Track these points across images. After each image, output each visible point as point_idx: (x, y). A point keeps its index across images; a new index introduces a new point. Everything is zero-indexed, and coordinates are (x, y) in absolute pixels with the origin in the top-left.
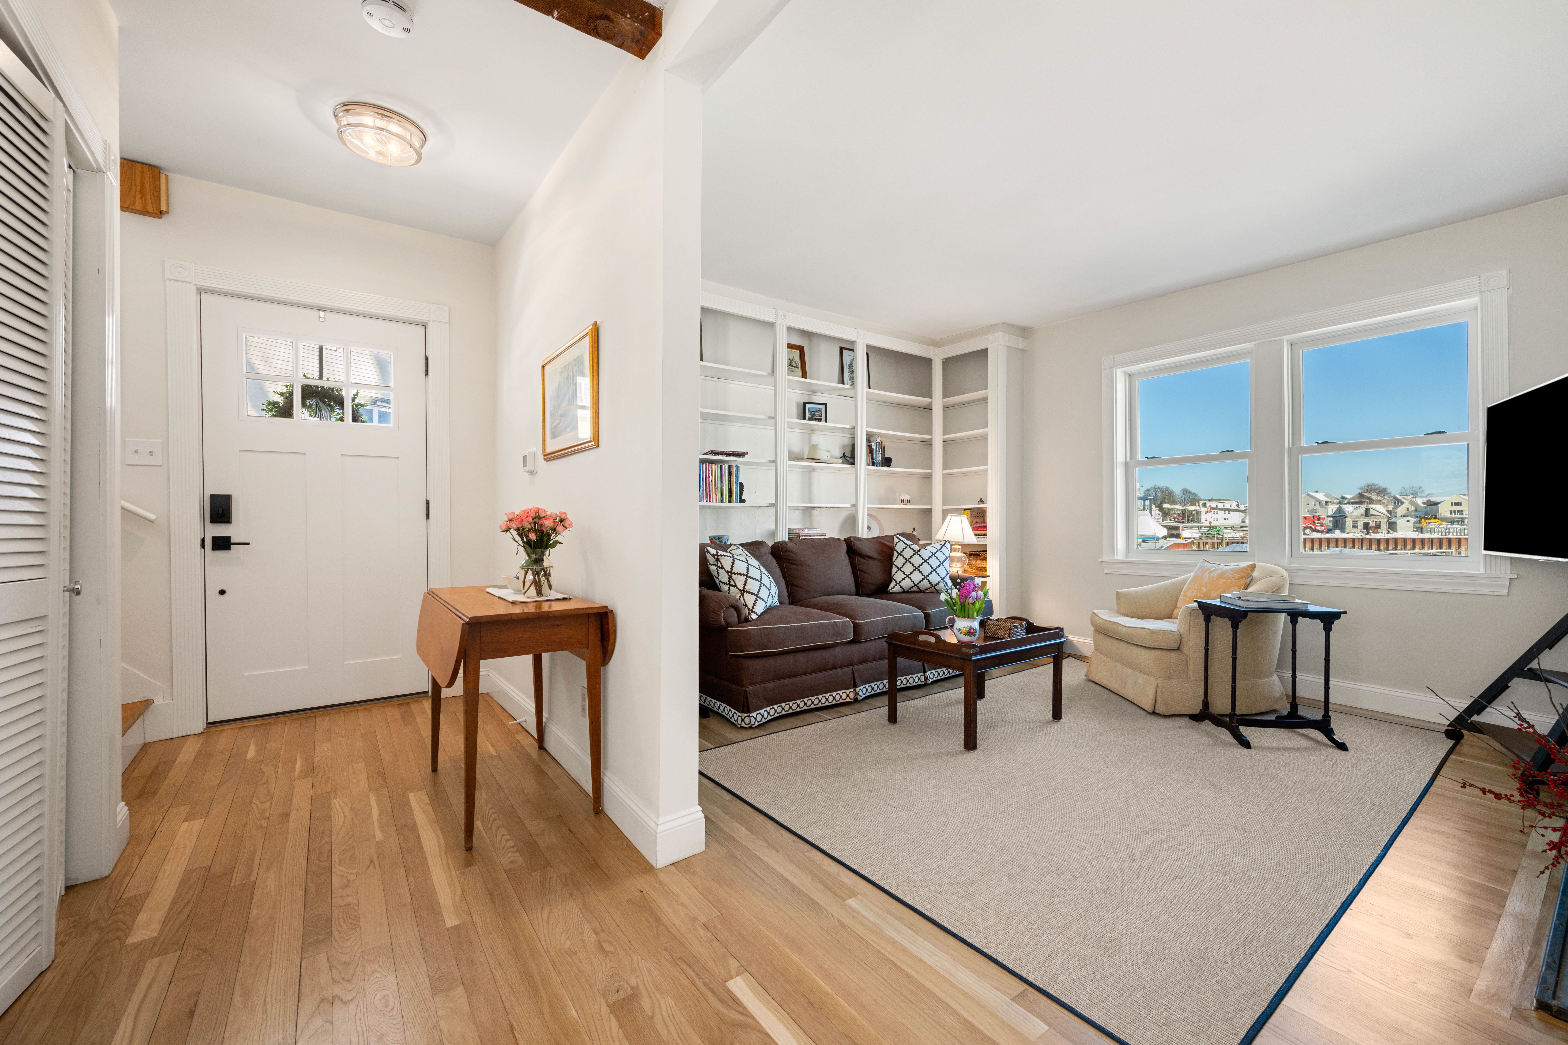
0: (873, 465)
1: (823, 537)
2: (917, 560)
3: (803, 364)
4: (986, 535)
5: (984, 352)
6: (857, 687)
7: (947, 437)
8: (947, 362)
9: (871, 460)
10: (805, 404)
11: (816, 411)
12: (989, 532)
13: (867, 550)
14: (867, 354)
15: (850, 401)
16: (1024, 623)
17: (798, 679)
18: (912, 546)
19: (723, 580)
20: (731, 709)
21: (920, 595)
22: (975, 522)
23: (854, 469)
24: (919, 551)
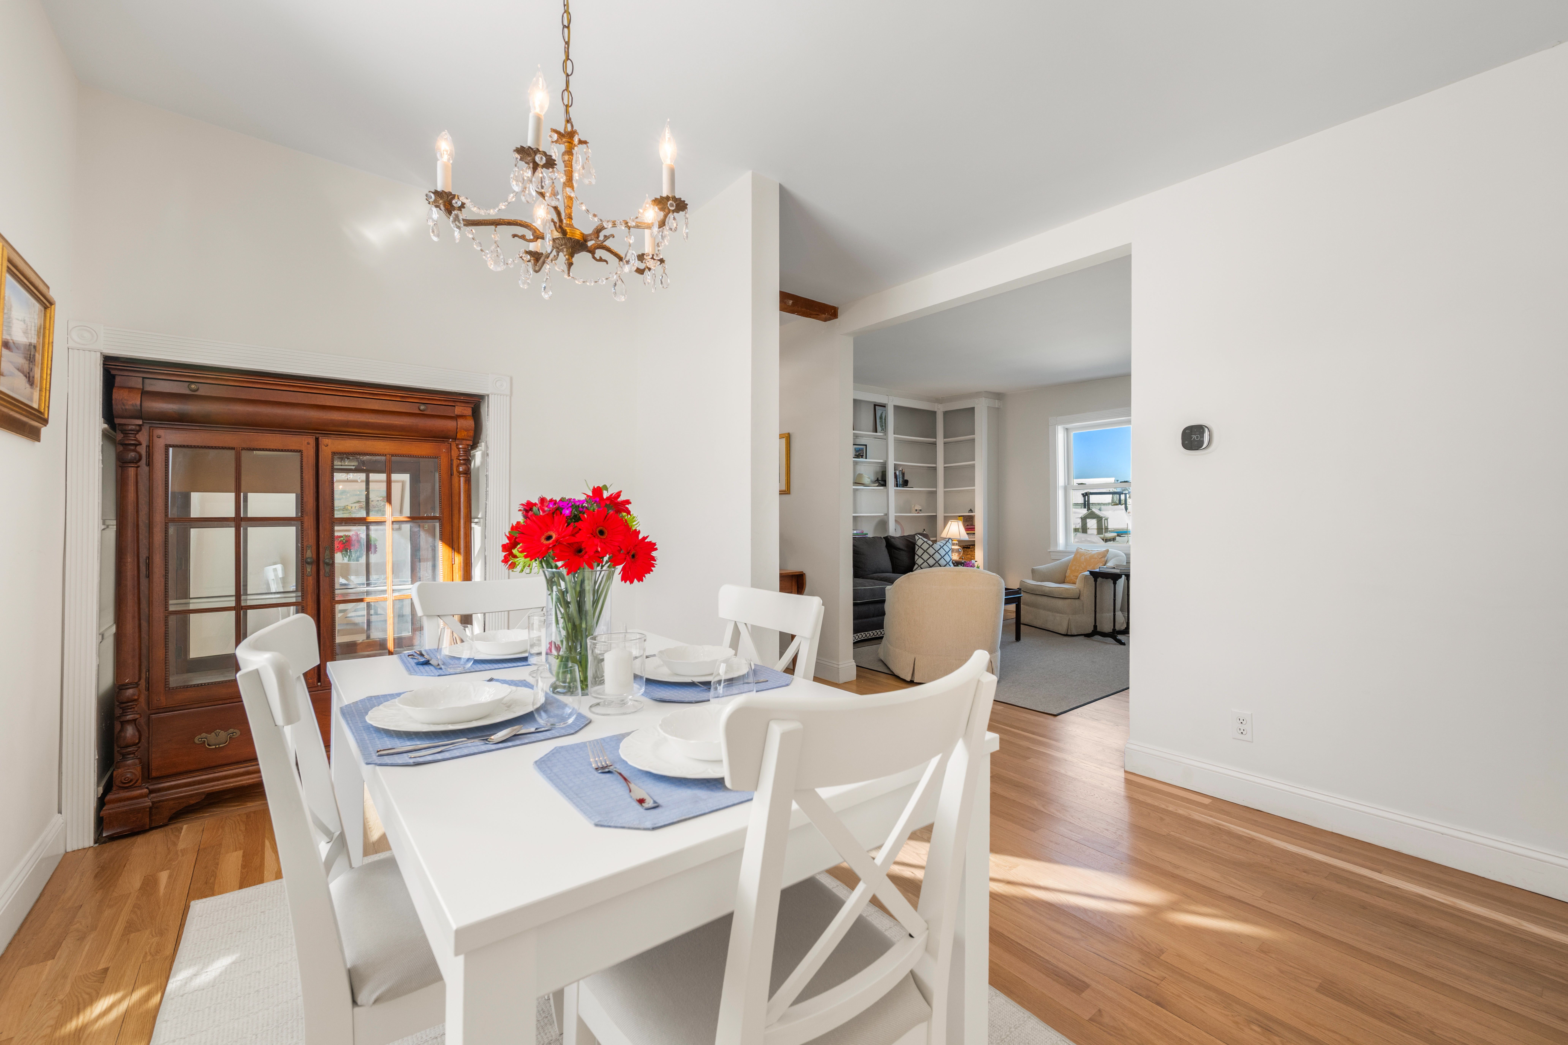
0: (897, 486)
1: (868, 536)
2: (931, 551)
4: (974, 534)
5: (971, 410)
7: (946, 465)
8: (946, 414)
9: (896, 483)
11: (859, 449)
12: (976, 532)
13: (900, 544)
14: (894, 413)
15: (882, 444)
18: (928, 542)
22: (966, 525)
24: (931, 545)
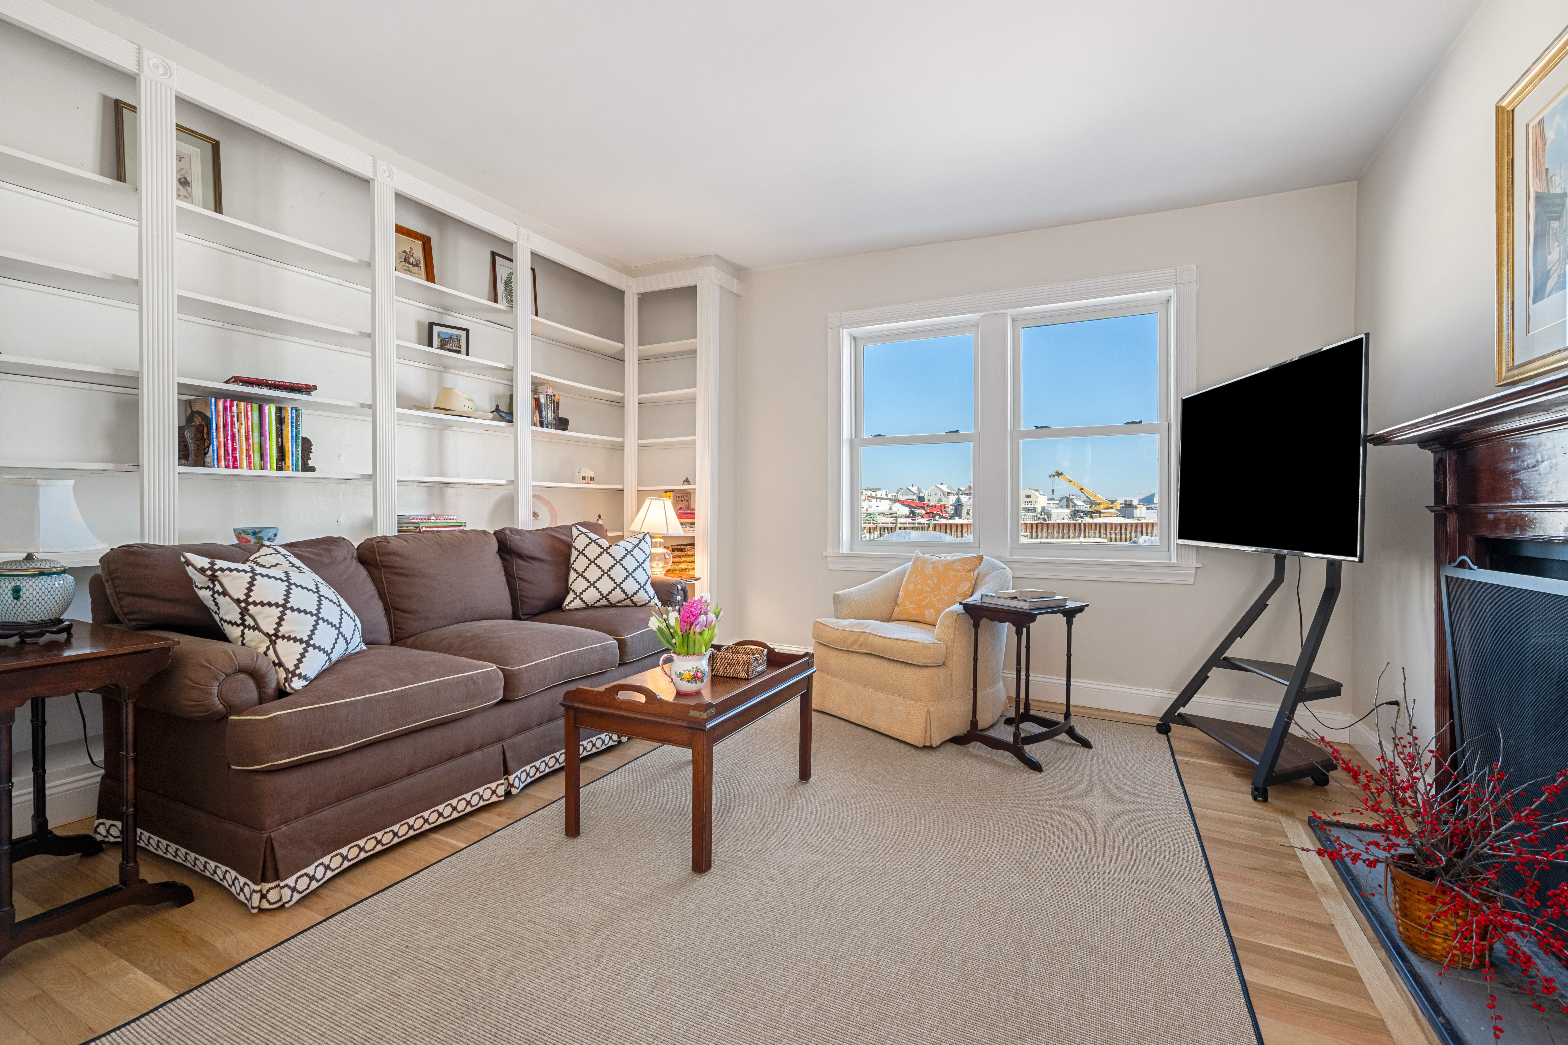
0: (541, 425)
1: (461, 528)
2: (605, 562)
3: (429, 264)
4: (693, 524)
5: (691, 291)
6: (510, 775)
7: (643, 396)
8: (645, 299)
9: (538, 419)
10: (431, 325)
11: (451, 338)
12: (697, 520)
13: (529, 547)
14: (533, 270)
15: (507, 333)
16: (766, 651)
17: (396, 786)
18: (599, 542)
19: (228, 618)
20: (239, 877)
21: (611, 611)
22: (678, 507)
23: (511, 429)
24: (608, 548)
